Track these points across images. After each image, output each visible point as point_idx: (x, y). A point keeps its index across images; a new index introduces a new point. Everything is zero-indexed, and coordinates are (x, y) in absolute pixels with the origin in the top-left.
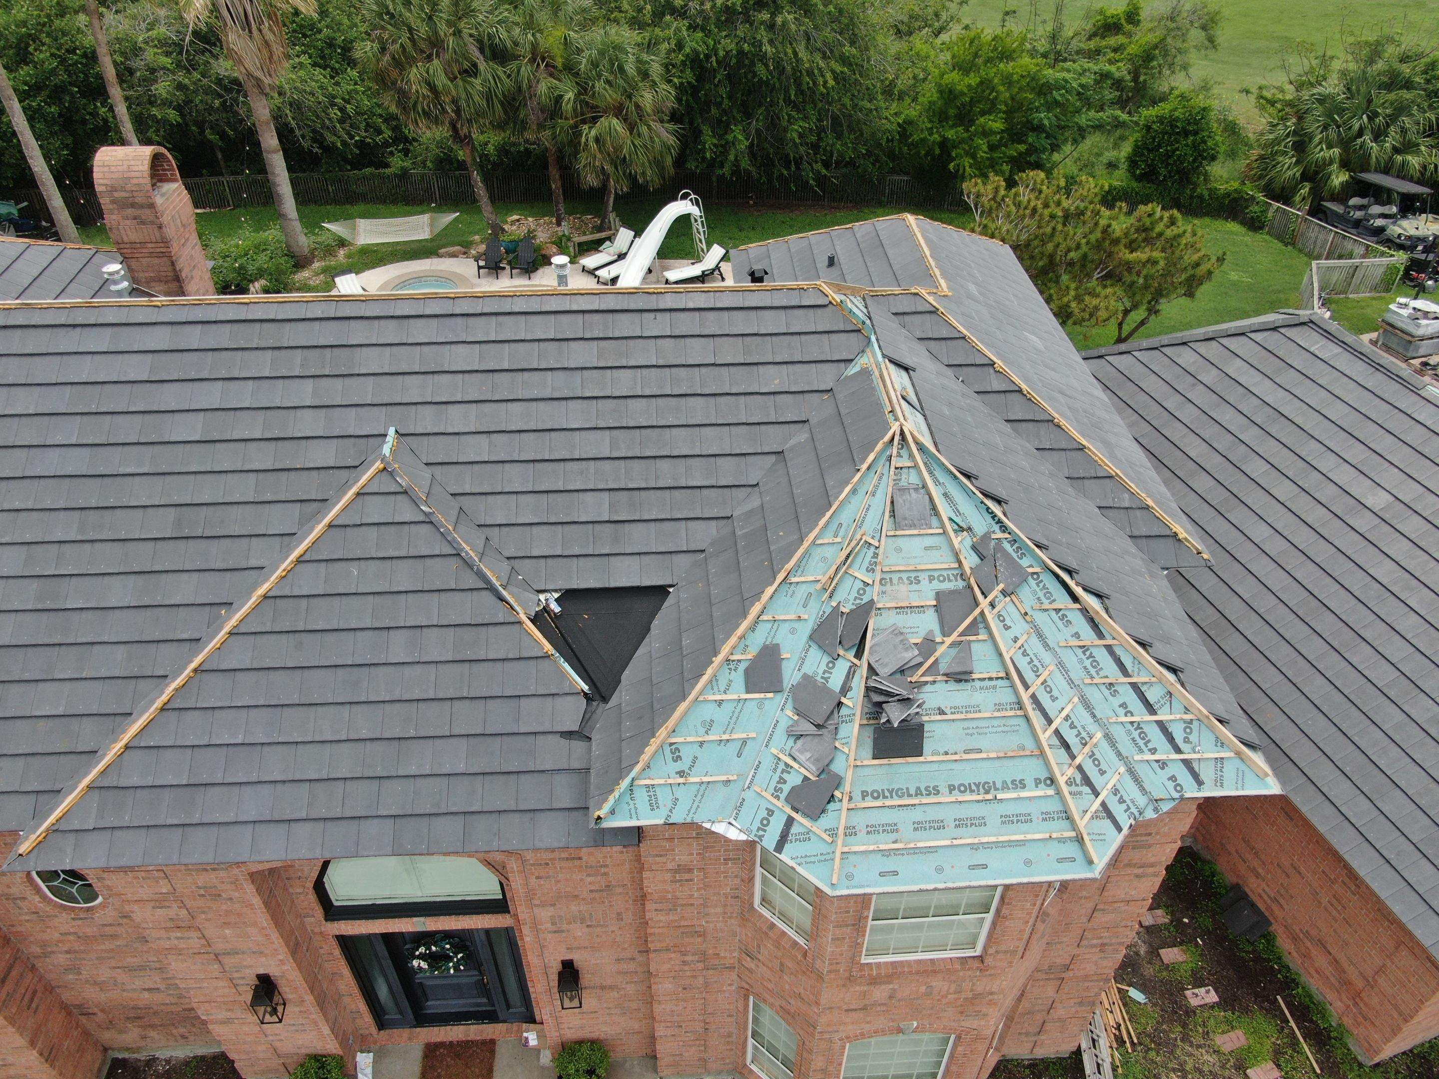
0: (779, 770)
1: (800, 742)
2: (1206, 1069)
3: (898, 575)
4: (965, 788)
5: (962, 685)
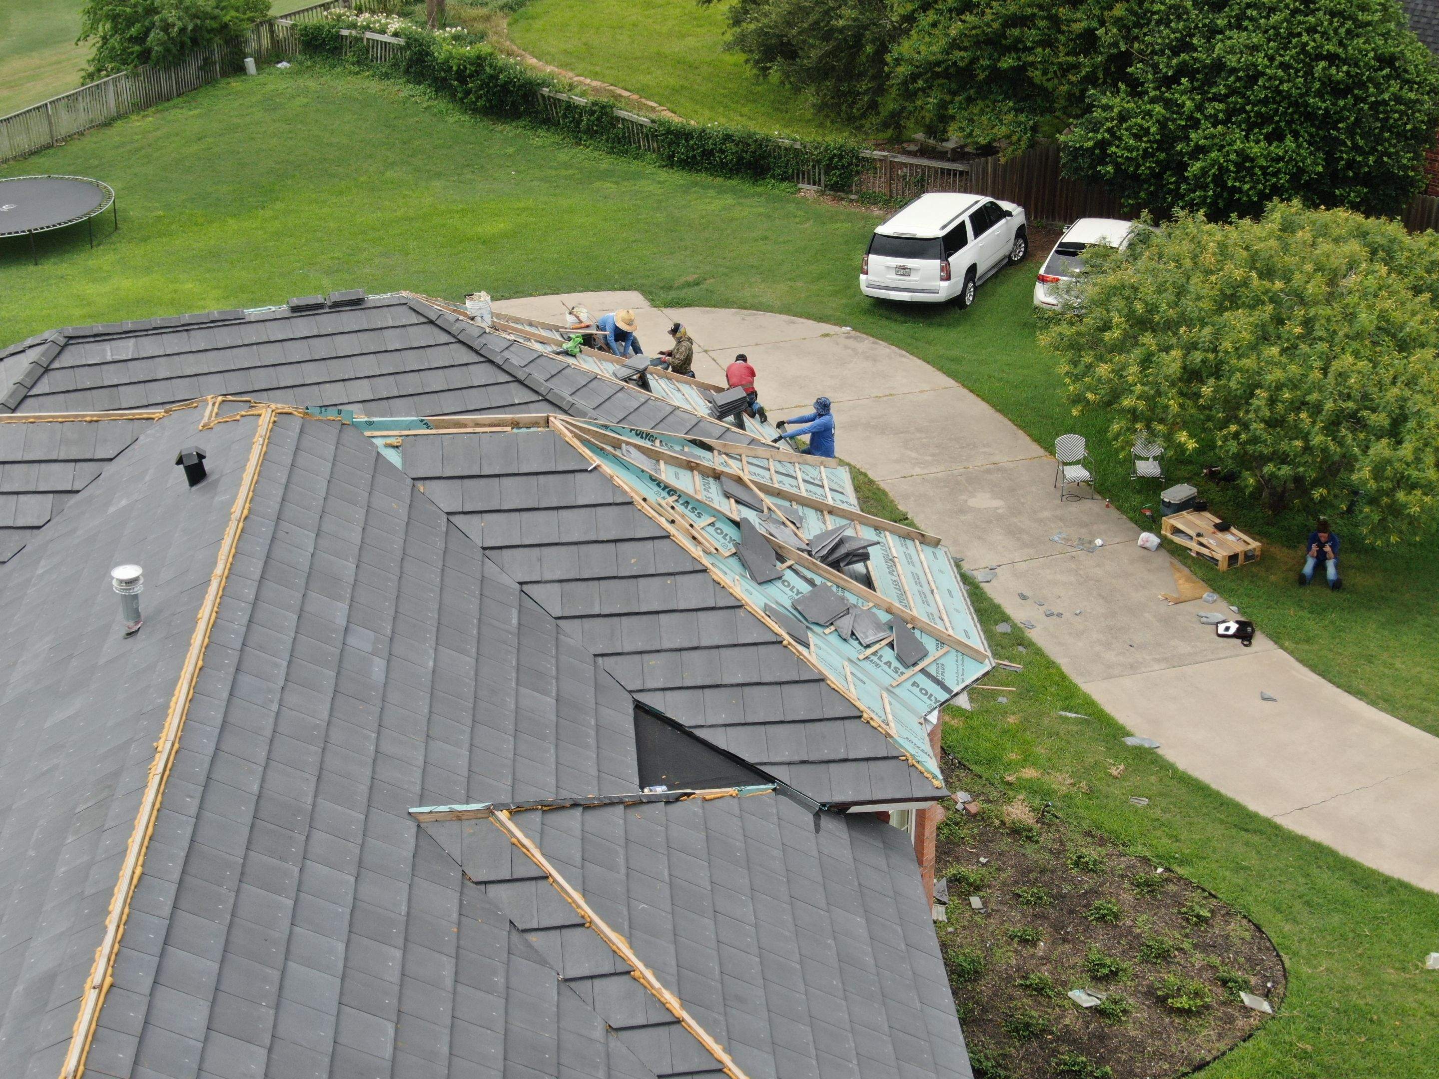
0: (878, 662)
1: (858, 635)
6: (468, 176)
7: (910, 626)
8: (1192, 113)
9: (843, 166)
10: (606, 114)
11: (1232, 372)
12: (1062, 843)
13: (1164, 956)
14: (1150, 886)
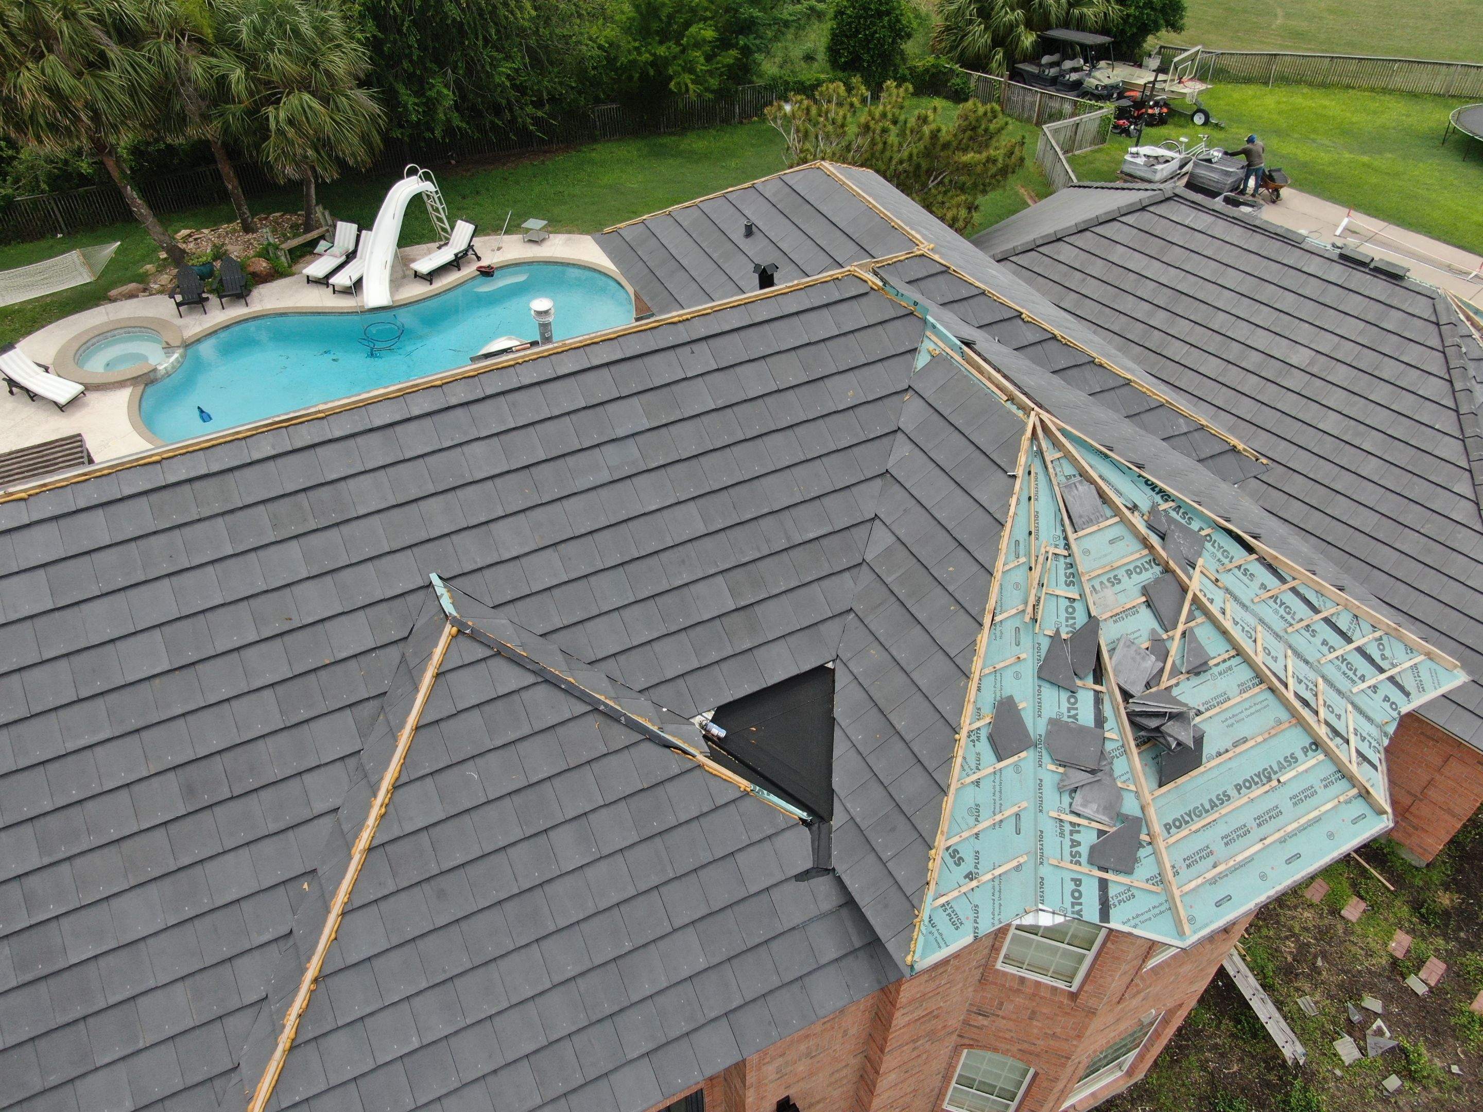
0: (1067, 833)
1: (1078, 796)
2: (1310, 925)
3: (1099, 580)
4: (1250, 784)
5: (1203, 677)
7: (1145, 837)
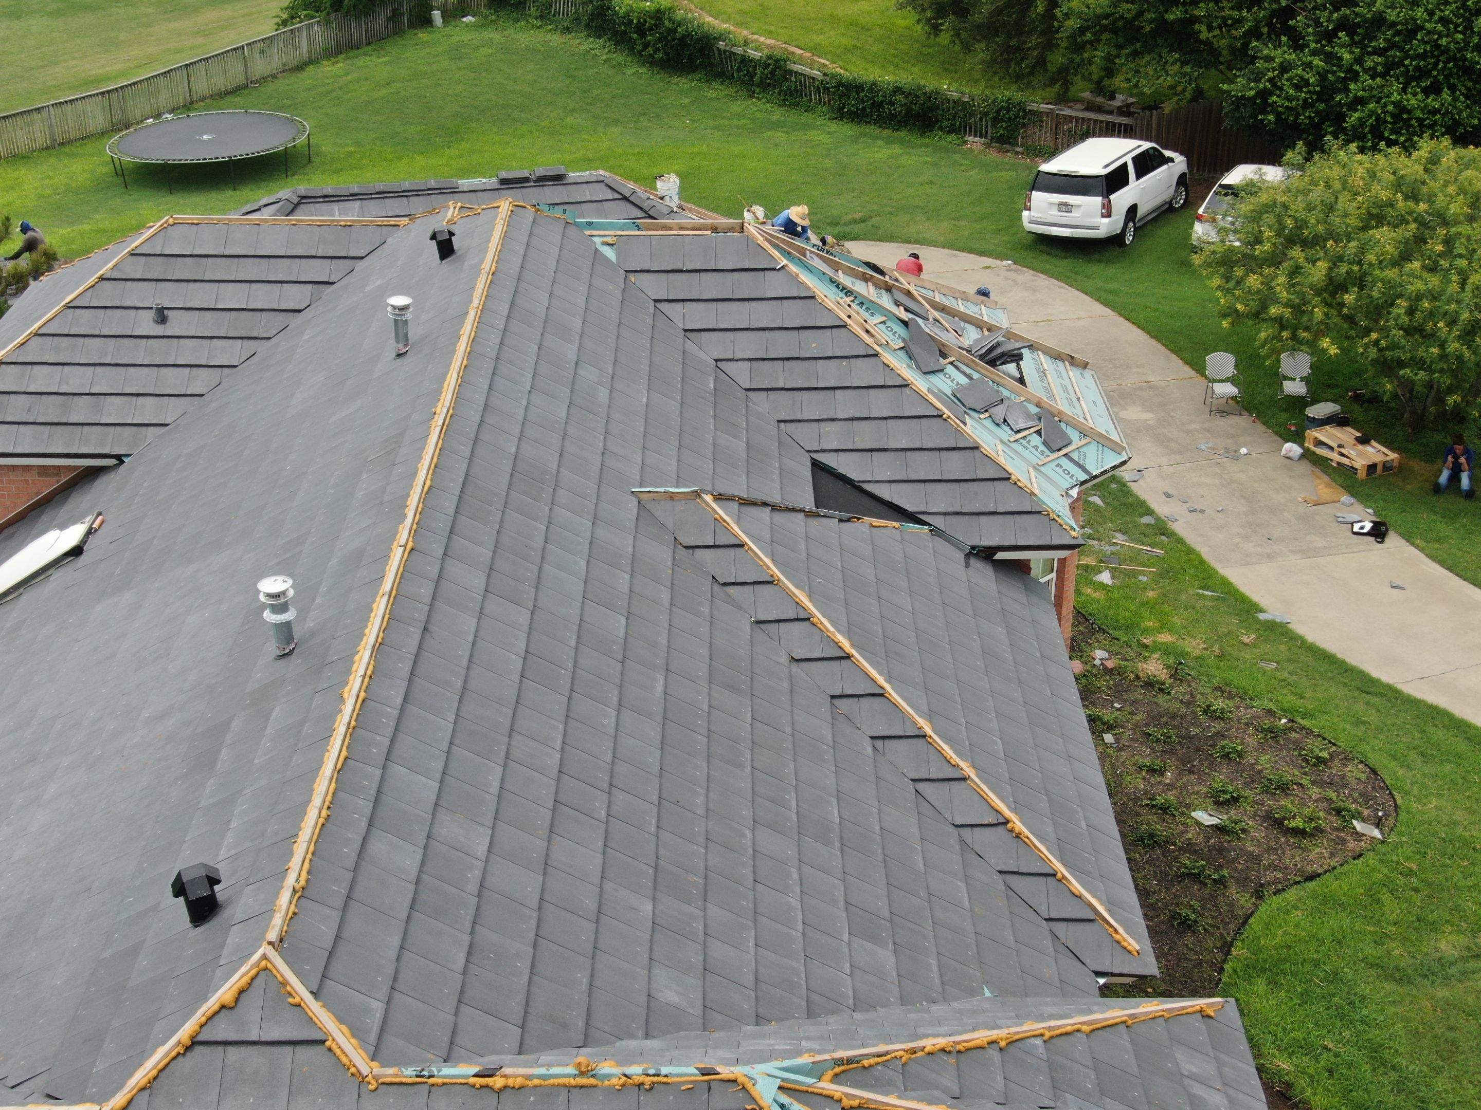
0: (1027, 445)
1: (1009, 421)
4: (1041, 378)
6: (645, 124)
7: (1056, 419)
8: (1351, 65)
9: (1010, 118)
10: (779, 67)
11: (1374, 283)
12: (1192, 695)
13: (1283, 788)
14: (1274, 733)
